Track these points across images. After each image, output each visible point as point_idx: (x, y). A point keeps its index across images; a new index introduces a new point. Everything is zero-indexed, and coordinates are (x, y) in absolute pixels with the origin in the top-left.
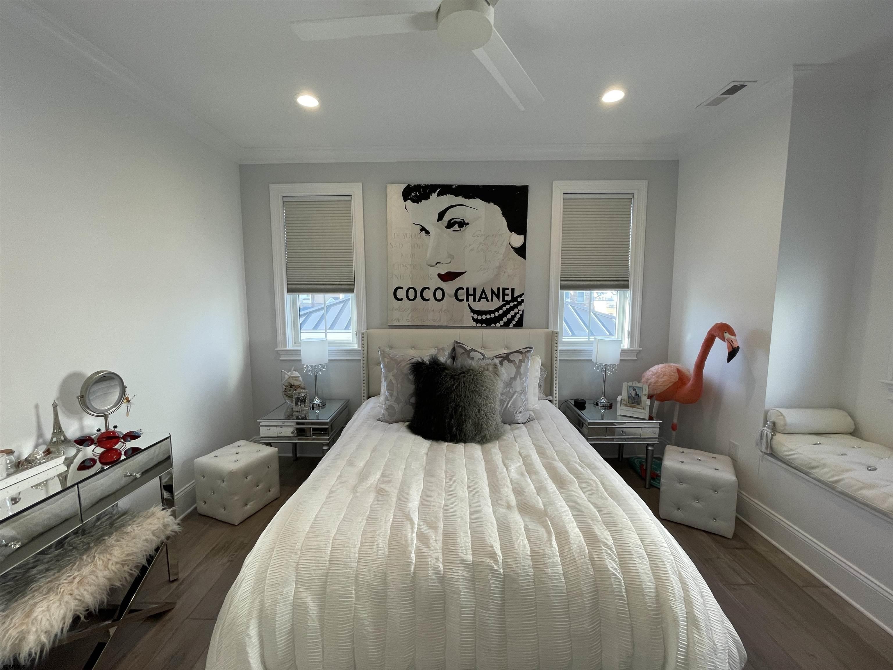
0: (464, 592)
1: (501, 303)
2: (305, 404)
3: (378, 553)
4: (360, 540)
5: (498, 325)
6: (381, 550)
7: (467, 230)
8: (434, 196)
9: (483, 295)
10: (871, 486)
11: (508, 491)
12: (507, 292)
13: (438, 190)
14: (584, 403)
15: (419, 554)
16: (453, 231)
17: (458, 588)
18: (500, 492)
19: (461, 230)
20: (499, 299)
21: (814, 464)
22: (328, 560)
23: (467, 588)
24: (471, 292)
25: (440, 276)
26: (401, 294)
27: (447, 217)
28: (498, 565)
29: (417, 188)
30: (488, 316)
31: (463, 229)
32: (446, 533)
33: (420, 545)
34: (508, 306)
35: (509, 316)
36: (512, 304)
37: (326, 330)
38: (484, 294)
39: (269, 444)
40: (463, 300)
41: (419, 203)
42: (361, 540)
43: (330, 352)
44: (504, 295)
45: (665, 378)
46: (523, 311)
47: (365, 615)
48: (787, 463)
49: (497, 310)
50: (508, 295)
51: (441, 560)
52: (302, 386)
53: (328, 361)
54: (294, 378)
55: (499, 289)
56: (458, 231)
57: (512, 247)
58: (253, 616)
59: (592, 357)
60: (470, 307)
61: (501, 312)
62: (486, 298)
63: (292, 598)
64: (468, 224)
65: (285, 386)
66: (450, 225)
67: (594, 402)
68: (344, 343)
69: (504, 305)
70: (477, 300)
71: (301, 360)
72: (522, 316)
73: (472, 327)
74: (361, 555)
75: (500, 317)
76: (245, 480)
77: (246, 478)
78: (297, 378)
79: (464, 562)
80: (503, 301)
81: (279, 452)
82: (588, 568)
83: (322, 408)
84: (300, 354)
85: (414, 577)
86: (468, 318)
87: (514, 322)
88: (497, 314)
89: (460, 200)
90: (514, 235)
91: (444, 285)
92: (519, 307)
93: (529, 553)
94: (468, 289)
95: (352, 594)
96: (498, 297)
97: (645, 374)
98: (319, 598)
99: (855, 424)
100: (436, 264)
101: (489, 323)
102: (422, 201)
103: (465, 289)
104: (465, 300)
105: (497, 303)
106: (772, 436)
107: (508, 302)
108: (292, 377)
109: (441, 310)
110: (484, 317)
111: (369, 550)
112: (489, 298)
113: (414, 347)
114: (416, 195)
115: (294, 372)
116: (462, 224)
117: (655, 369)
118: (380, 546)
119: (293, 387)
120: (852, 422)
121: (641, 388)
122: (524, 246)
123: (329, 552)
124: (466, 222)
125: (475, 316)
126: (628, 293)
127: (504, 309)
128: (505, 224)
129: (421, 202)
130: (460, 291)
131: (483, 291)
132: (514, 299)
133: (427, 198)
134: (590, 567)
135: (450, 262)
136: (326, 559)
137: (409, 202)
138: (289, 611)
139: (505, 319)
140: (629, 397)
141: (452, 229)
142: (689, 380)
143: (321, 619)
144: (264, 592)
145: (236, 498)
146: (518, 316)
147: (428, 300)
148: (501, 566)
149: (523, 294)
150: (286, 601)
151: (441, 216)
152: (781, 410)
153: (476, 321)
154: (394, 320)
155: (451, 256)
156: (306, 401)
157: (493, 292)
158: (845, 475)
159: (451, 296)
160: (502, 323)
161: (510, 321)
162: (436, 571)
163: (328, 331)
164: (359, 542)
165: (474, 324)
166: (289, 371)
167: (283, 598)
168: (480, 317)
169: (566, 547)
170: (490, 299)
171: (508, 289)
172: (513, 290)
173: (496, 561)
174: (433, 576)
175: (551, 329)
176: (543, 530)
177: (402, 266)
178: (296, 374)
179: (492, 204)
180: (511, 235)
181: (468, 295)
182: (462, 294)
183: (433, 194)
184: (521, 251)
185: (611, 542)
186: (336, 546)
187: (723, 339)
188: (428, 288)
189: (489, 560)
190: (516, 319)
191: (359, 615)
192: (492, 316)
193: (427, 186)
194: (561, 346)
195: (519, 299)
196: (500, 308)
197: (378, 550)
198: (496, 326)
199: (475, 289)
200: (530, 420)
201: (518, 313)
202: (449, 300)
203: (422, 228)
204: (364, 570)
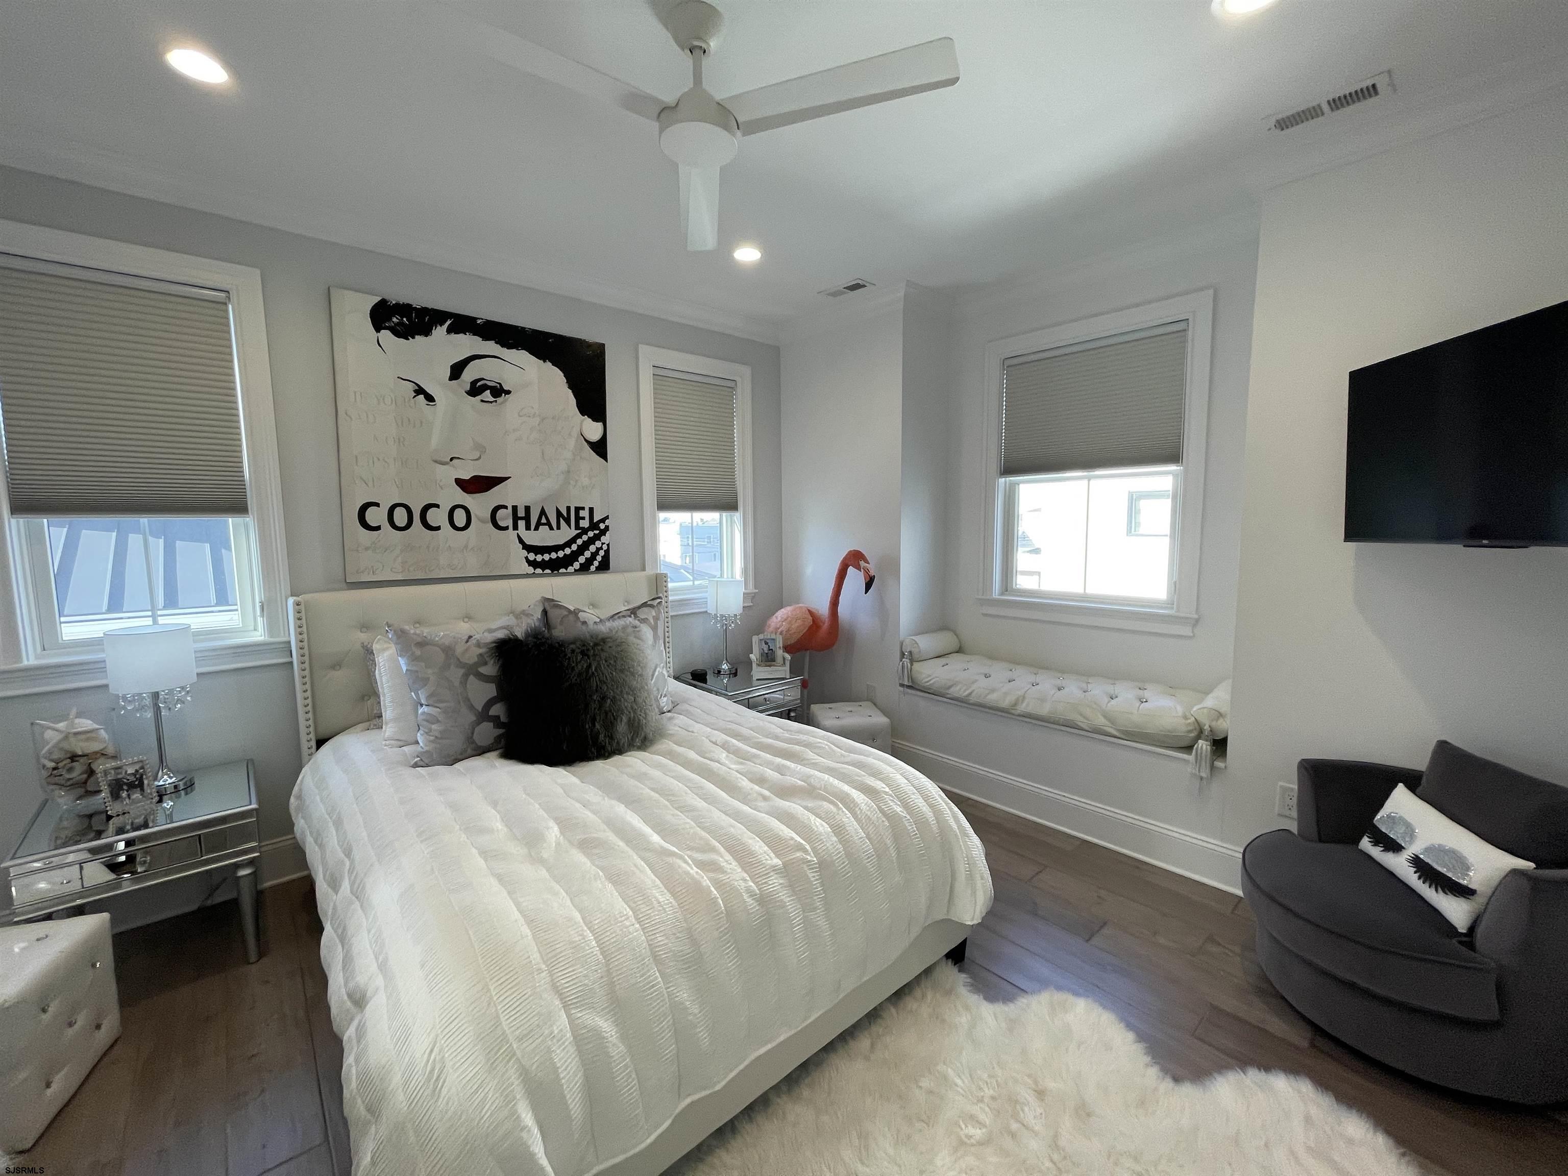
0: (789, 901)
1: (574, 532)
2: (142, 790)
3: (664, 909)
4: (626, 906)
5: (571, 569)
6: (666, 904)
7: (509, 404)
8: (440, 332)
9: (543, 520)
10: (993, 691)
11: (745, 783)
12: (582, 513)
13: (449, 322)
14: (705, 674)
15: (719, 885)
16: (482, 401)
17: (782, 900)
18: (740, 788)
19: (496, 401)
20: (570, 526)
21: (950, 684)
22: (599, 953)
23: (789, 897)
24: (521, 513)
25: (459, 482)
26: (374, 516)
27: (469, 375)
28: (809, 854)
29: (404, 309)
30: (554, 555)
31: (499, 400)
32: (729, 849)
33: (712, 875)
34: (585, 538)
35: (587, 554)
36: (591, 534)
37: (153, 609)
38: (543, 517)
39: (80, 911)
40: (506, 528)
41: (409, 339)
42: (629, 906)
43: (199, 655)
44: (578, 518)
45: (799, 622)
46: (608, 545)
47: (684, 996)
48: (926, 691)
49: (568, 544)
50: (583, 518)
51: (748, 878)
52: (111, 750)
53: (195, 679)
54: (83, 737)
55: (568, 508)
56: (491, 402)
57: (586, 440)
58: (518, 1097)
59: (707, 607)
60: (521, 541)
61: (574, 547)
62: (549, 524)
63: (569, 1035)
64: (508, 392)
65: (52, 761)
66: (475, 389)
67: (714, 670)
68: (225, 631)
69: (579, 536)
70: (533, 527)
71: (106, 686)
72: (607, 552)
73: (527, 576)
74: (642, 923)
75: (574, 556)
76: (45, 1017)
77: (44, 1011)
78: (93, 735)
79: (774, 869)
80: (576, 529)
81: (113, 921)
82: (883, 821)
83: (186, 794)
84: (103, 670)
85: (729, 913)
86: (518, 560)
87: (596, 563)
88: (568, 551)
89: (491, 347)
90: (588, 421)
91: (469, 500)
92: (603, 538)
93: (829, 829)
94: (515, 508)
95: (656, 978)
96: (568, 521)
97: (769, 622)
98: (609, 1012)
99: (960, 642)
100: (452, 459)
101: (555, 566)
102: (416, 337)
103: (510, 509)
104: (511, 527)
105: (567, 533)
106: (912, 665)
107: (585, 531)
108: (76, 734)
109: (466, 547)
110: (547, 557)
111: (650, 911)
112: (554, 524)
113: (468, 617)
114: (401, 324)
115: (77, 721)
116: (498, 391)
117: (781, 614)
118: (661, 900)
119: (82, 760)
120: (956, 640)
121: (774, 639)
122: (603, 440)
123: (594, 942)
124: (506, 388)
125: (532, 556)
126: (737, 516)
127: (579, 542)
128: (573, 401)
129: (413, 338)
130: (501, 513)
131: (543, 512)
132: (594, 526)
133: (427, 332)
134: (884, 819)
135: (480, 458)
136: (595, 953)
137: (386, 335)
138: (573, 1056)
139: (582, 559)
140: (762, 655)
141: (479, 398)
142: (824, 623)
143: (624, 1037)
144: (514, 1054)
145: (22, 1075)
146: (602, 553)
147: (438, 528)
148: (812, 855)
149: (607, 517)
150: (564, 1043)
151: (457, 371)
152: (913, 638)
153: (533, 564)
154: (363, 572)
155: (481, 449)
156: (146, 782)
157: (559, 514)
158: (974, 687)
159: (483, 521)
160: (577, 565)
161: (589, 561)
162: (752, 894)
163: (159, 613)
164: (628, 910)
165: (531, 570)
166: (63, 718)
167: (558, 1041)
168: (539, 558)
169: (857, 809)
170: (555, 526)
171: (583, 508)
172: (591, 510)
173: (805, 851)
174: (749, 901)
175: (650, 571)
176: (825, 803)
177: (375, 459)
178: (86, 724)
179: (549, 364)
180: (584, 420)
181: (516, 519)
182: (505, 519)
183: (439, 327)
184: (600, 448)
185: (887, 789)
186: (597, 931)
187: (858, 568)
188: (437, 506)
189: (798, 854)
190: (599, 558)
191: (677, 999)
192: (561, 554)
193: (425, 311)
194: (672, 595)
195: (602, 526)
196: (573, 540)
197: (661, 906)
198: (568, 571)
199: (527, 509)
200: (675, 705)
201: (601, 548)
202: (480, 528)
203: (417, 388)
204: (660, 939)
